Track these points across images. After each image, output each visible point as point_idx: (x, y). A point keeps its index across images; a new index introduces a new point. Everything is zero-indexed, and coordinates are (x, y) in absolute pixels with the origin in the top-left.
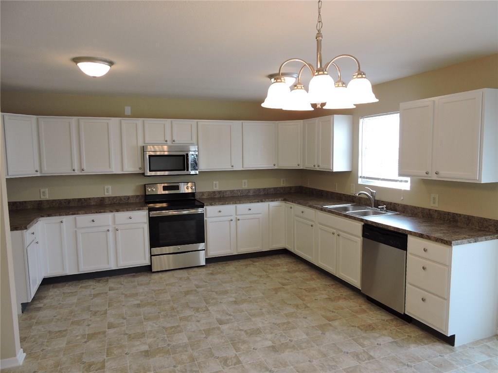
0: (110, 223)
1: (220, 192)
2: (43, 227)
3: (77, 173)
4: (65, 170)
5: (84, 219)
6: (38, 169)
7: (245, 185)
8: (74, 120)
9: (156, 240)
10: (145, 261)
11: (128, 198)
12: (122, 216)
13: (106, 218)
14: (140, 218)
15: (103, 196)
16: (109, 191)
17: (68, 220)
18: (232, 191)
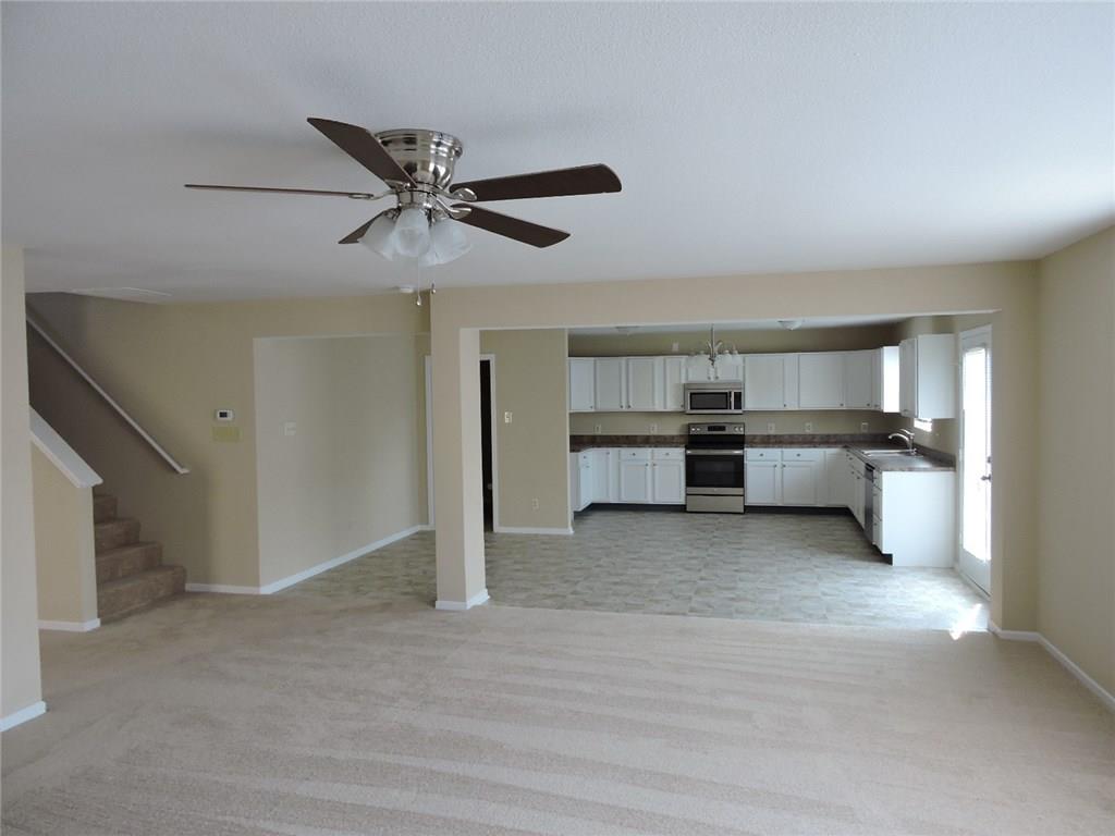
0: (649, 458)
1: (775, 436)
2: (591, 456)
3: (624, 409)
4: (615, 407)
5: (626, 452)
6: (593, 404)
7: (809, 429)
8: (623, 360)
9: (692, 480)
10: (680, 500)
11: (673, 437)
12: (661, 452)
13: (646, 453)
14: (677, 456)
15: (648, 434)
16: (655, 429)
17: (613, 451)
18: (790, 436)
